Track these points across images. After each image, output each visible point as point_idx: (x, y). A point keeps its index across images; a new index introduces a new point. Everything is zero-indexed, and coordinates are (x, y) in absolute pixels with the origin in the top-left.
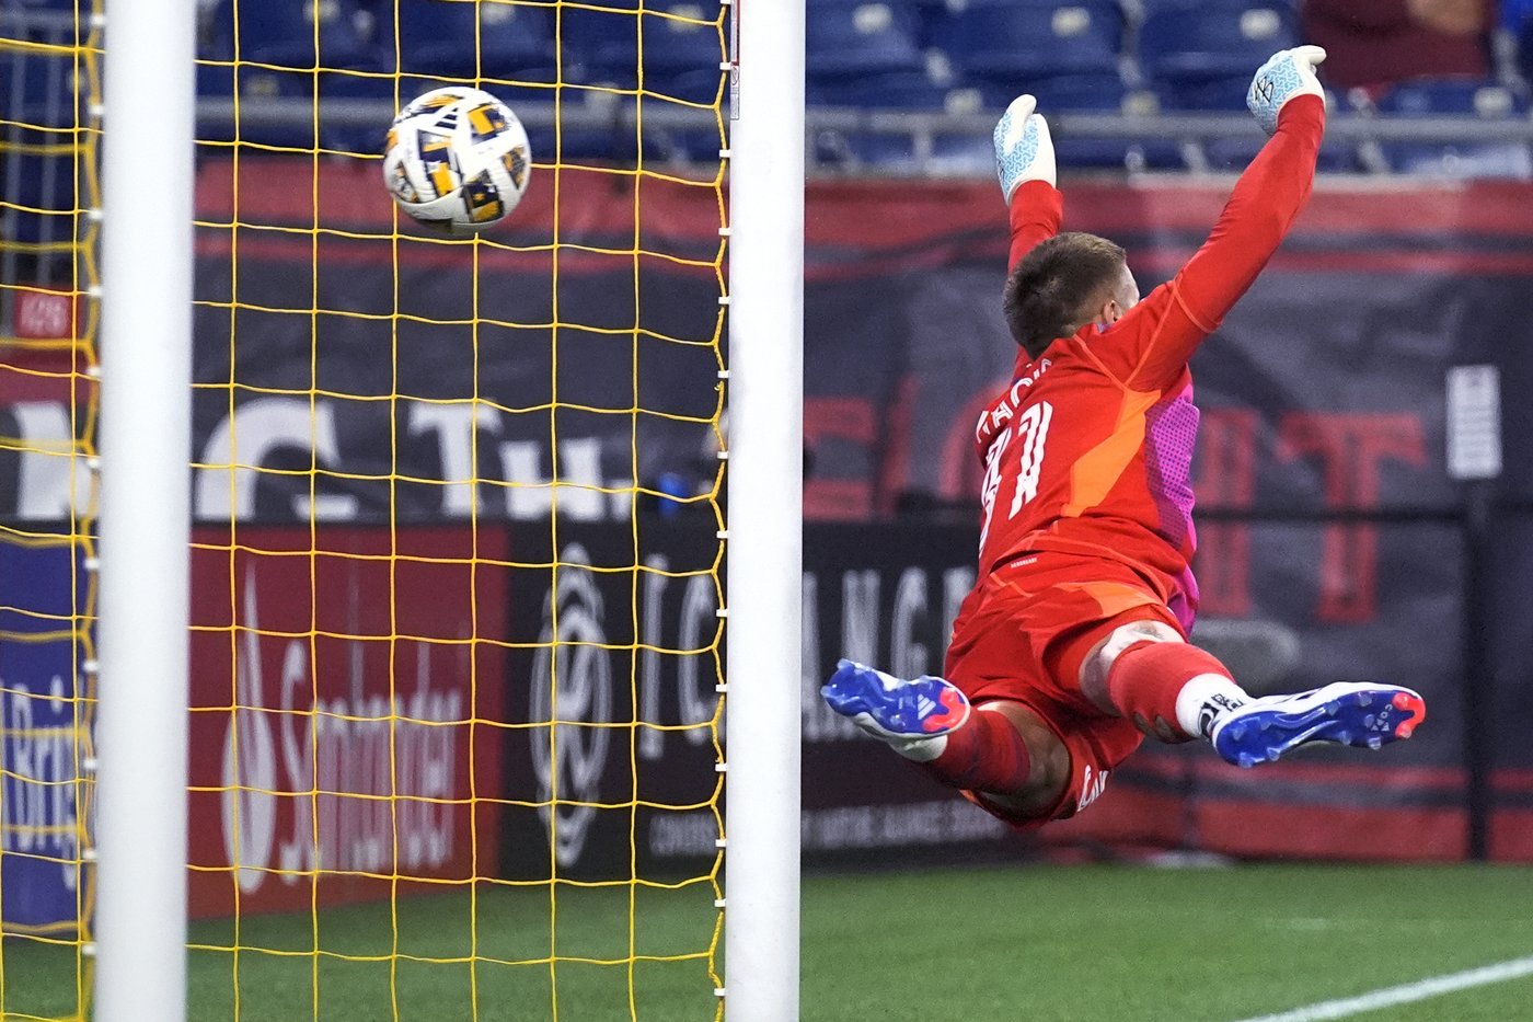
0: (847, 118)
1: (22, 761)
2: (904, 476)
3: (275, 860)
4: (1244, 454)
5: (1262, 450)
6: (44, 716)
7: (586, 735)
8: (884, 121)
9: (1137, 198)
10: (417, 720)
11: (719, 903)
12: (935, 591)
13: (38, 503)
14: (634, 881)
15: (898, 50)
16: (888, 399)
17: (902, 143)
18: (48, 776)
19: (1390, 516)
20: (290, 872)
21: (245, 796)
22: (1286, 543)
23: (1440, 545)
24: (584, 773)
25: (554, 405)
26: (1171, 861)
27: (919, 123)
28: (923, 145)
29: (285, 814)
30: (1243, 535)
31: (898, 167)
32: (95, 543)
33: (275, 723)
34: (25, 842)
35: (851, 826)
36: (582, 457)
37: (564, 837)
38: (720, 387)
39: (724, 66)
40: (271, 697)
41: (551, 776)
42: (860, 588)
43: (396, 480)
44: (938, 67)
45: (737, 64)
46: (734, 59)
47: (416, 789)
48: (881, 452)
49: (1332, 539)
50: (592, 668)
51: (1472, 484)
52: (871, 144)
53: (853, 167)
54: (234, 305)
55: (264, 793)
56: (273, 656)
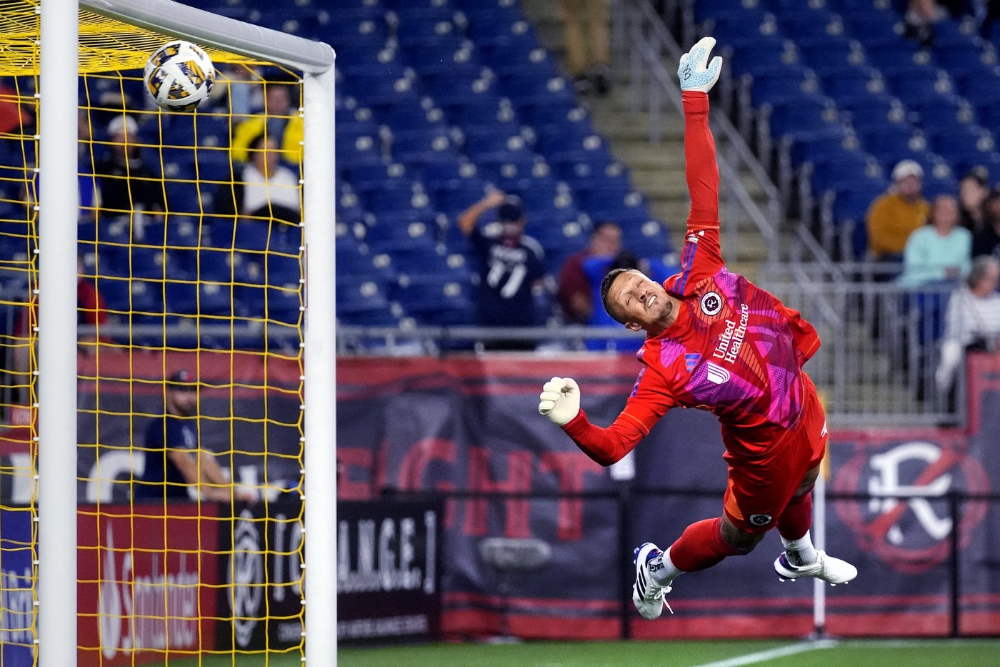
0: (356, 331)
1: (13, 604)
2: (384, 480)
3: (120, 645)
4: (527, 471)
5: (534, 468)
6: (22, 584)
7: (252, 589)
8: (374, 332)
9: (479, 364)
10: (180, 586)
11: (303, 659)
12: (398, 530)
13: (21, 495)
14: (267, 650)
15: (380, 302)
16: (377, 448)
17: (381, 341)
18: (25, 610)
19: (588, 496)
20: (126, 649)
21: (108, 619)
22: (544, 507)
23: (609, 508)
24: (251, 606)
25: (232, 452)
26: (497, 641)
27: (389, 333)
28: (390, 342)
29: (125, 626)
30: (526, 504)
31: (379, 352)
32: (37, 512)
33: (120, 587)
34: (15, 637)
35: (362, 628)
36: (249, 474)
37: (242, 633)
38: (301, 444)
39: (302, 309)
40: (119, 576)
41: (235, 607)
42: (366, 528)
43: (167, 485)
44: (397, 309)
45: (307, 307)
46: (305, 305)
47: (180, 614)
48: (374, 471)
49: (563, 505)
50: (254, 564)
51: (621, 483)
52: (368, 342)
53: (361, 352)
54: (97, 412)
55: (116, 617)
56: (119, 559)
